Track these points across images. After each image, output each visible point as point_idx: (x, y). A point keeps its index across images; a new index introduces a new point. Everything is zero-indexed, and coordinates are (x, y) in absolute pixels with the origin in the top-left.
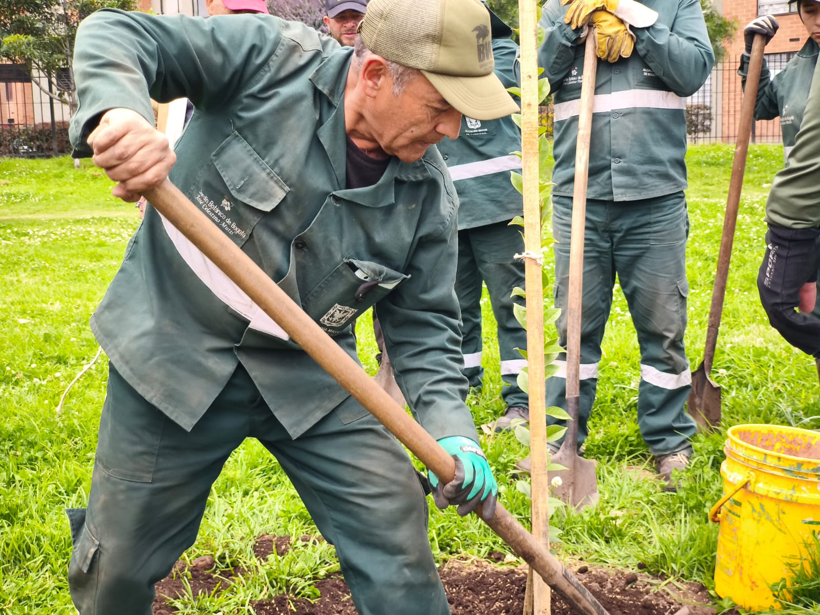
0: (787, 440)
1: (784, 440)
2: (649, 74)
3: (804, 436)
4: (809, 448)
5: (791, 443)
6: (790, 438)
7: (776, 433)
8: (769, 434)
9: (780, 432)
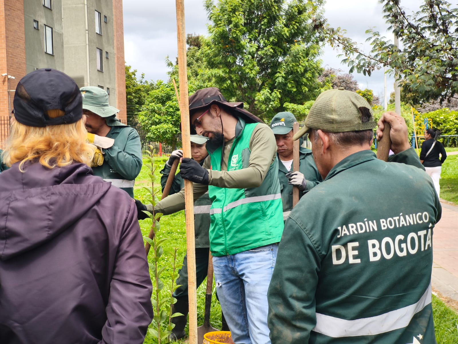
0: (219, 337)
1: (218, 338)
2: (113, 172)
3: (225, 334)
4: (228, 339)
5: (221, 338)
6: (220, 336)
7: (215, 335)
8: (213, 336)
9: (217, 334)
